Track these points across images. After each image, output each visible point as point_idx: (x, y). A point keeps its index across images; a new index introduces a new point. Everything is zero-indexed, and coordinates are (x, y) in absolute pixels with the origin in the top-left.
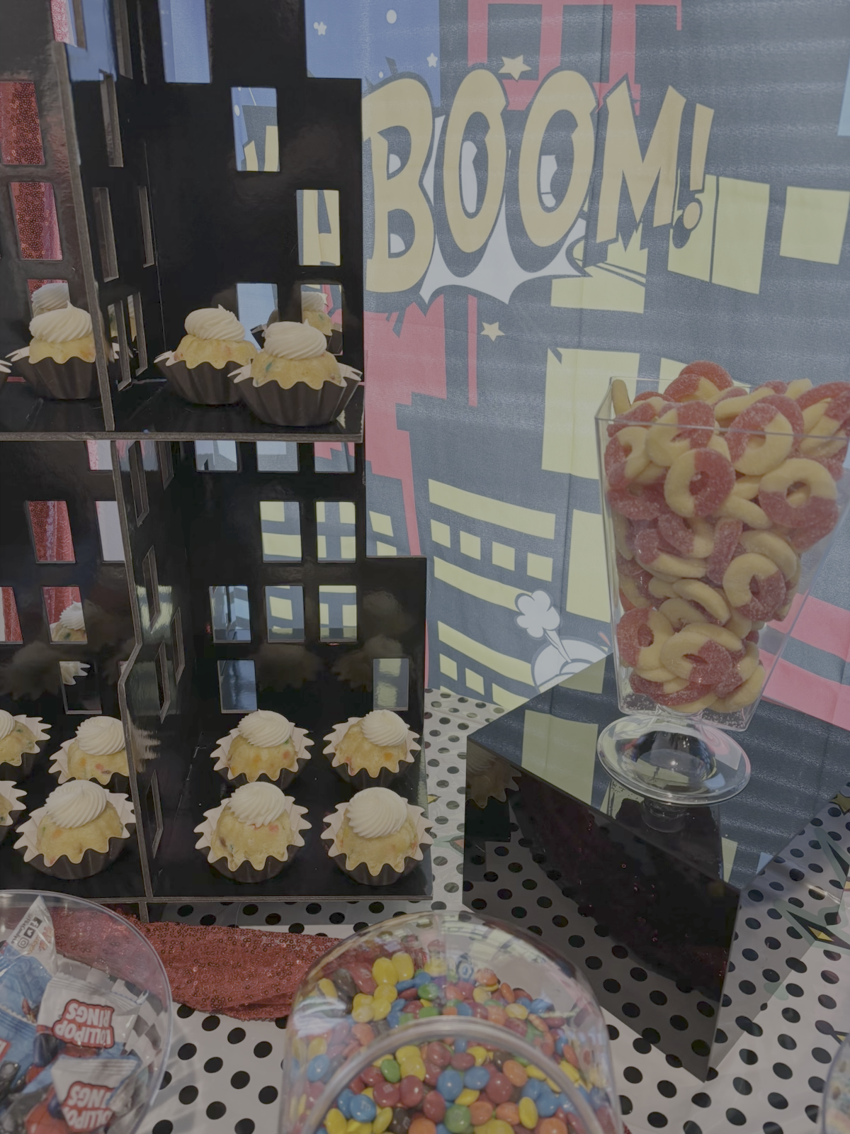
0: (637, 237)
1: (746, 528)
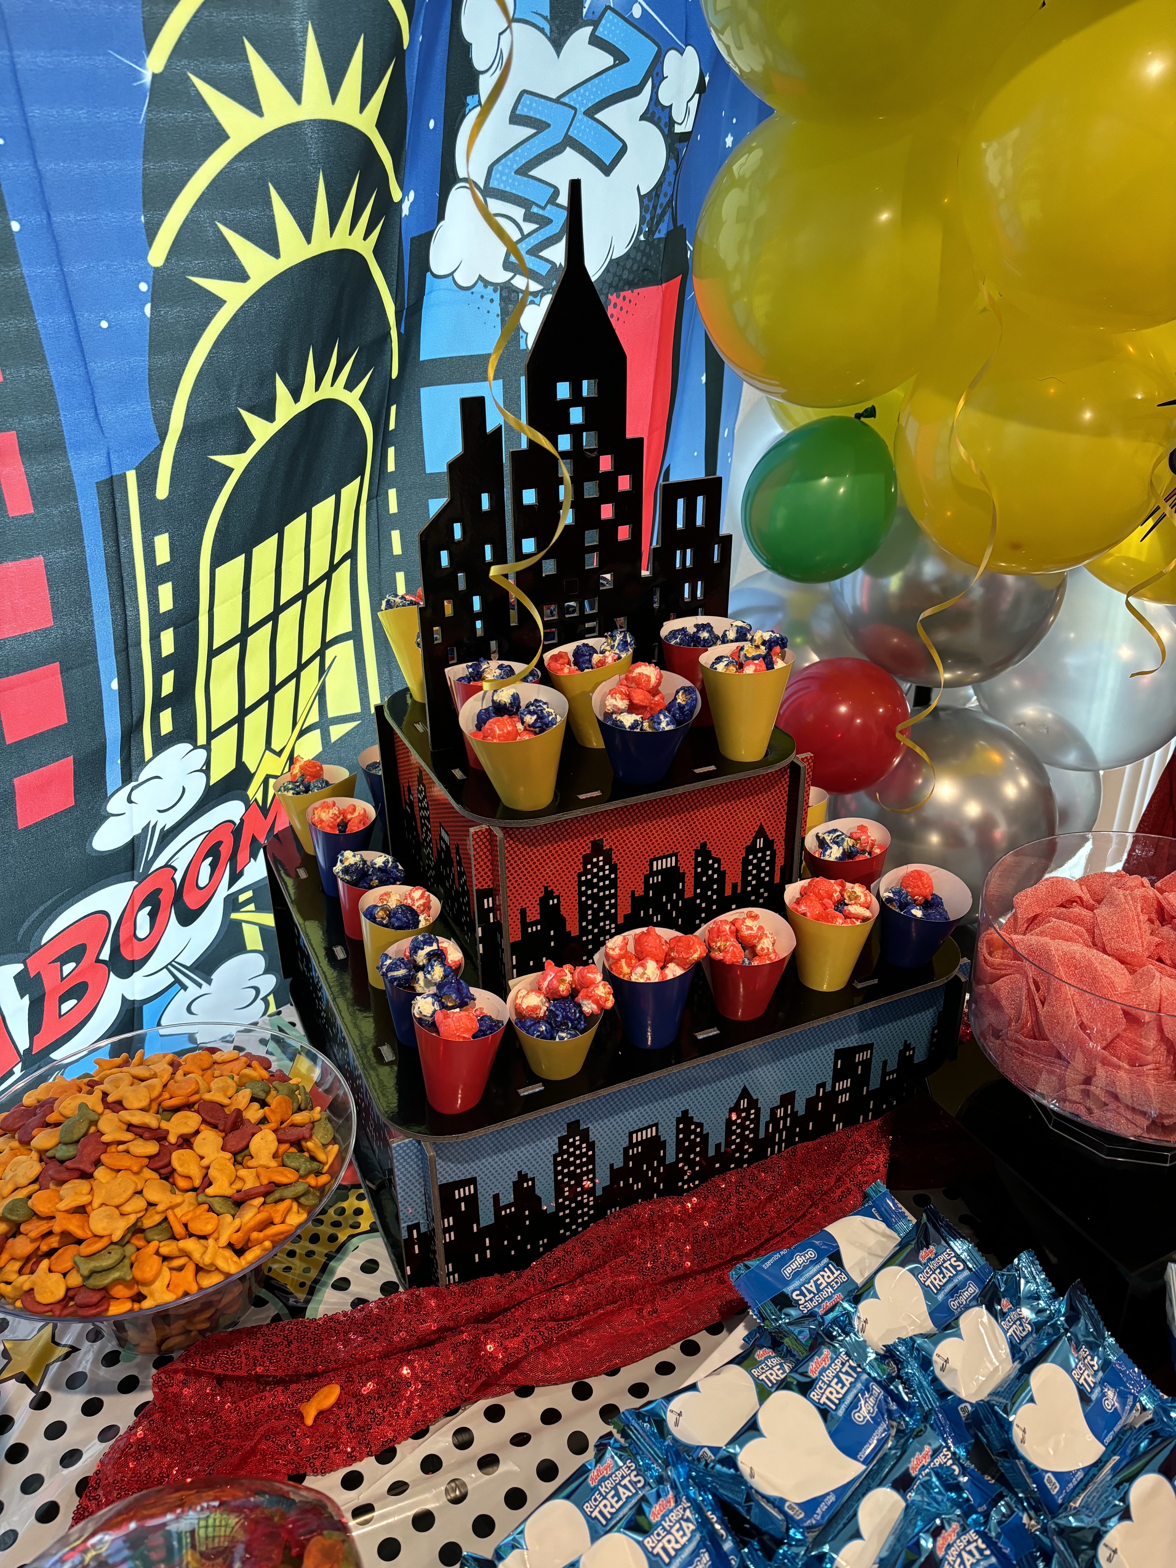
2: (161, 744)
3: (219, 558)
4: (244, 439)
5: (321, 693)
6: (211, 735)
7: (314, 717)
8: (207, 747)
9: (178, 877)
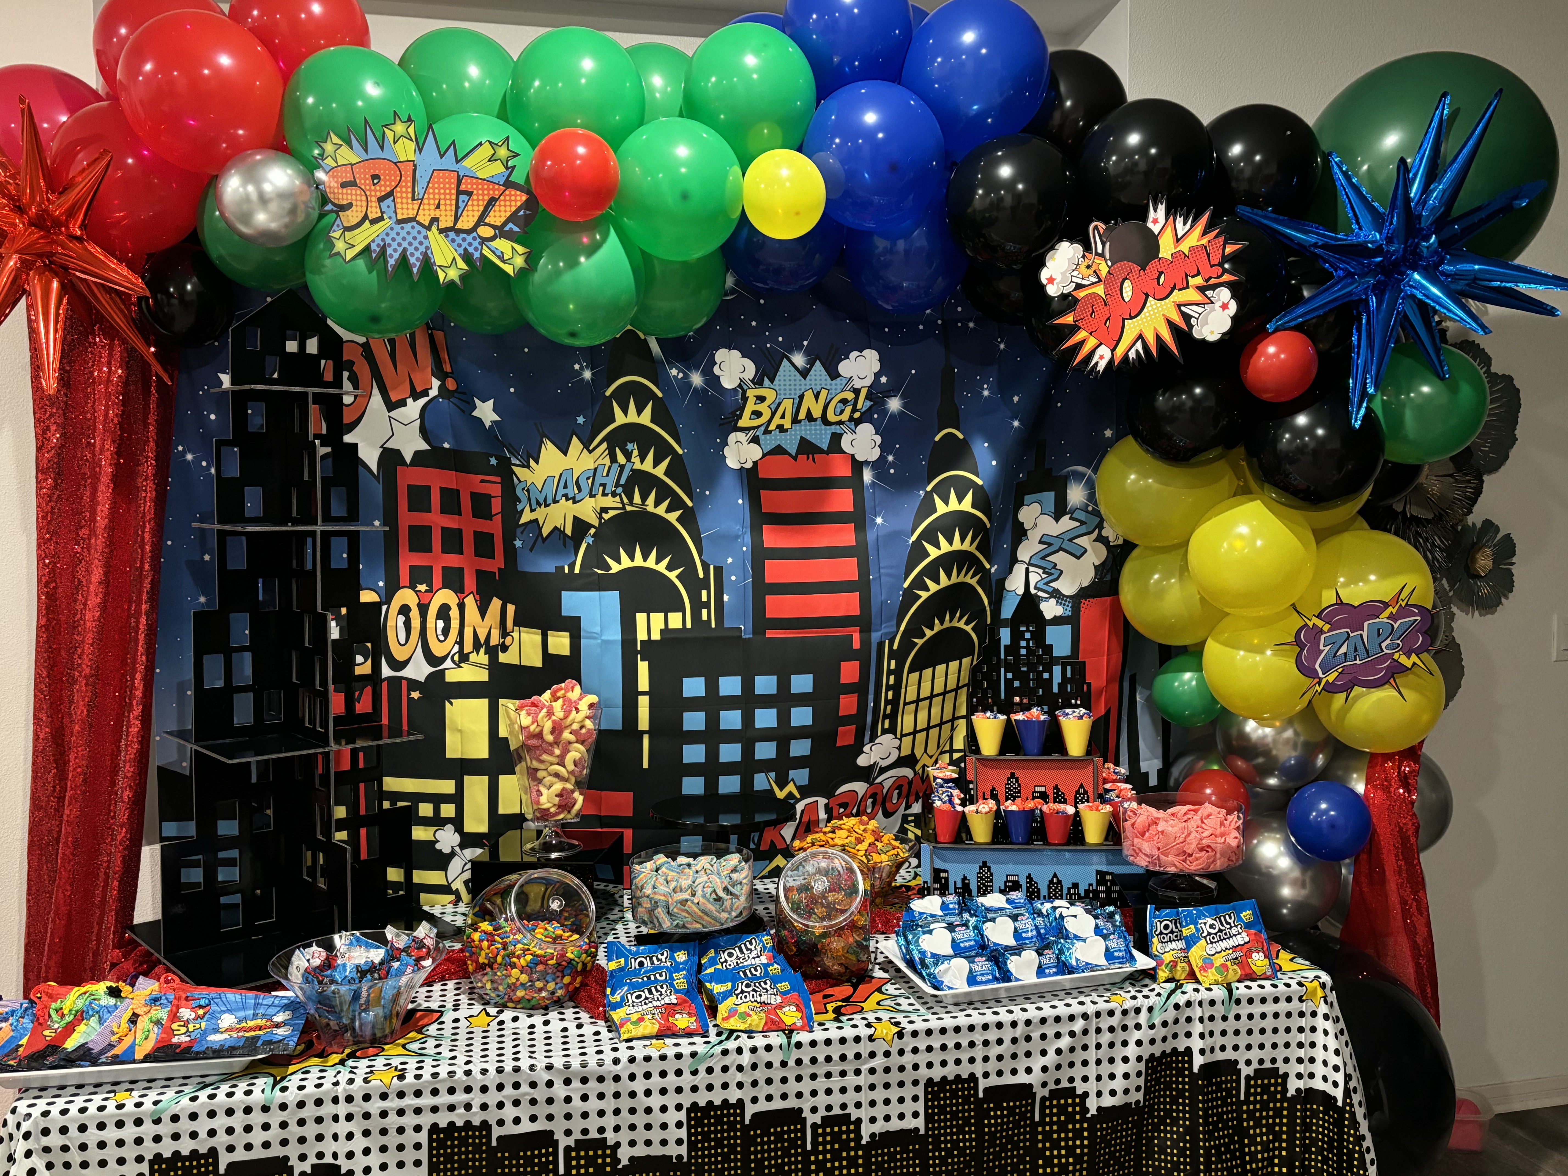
0: (482, 650)
1: (570, 743)
2: (884, 732)
3: (911, 671)
4: (923, 635)
5: (951, 738)
6: (903, 735)
7: (947, 748)
8: (900, 739)
9: (885, 791)
